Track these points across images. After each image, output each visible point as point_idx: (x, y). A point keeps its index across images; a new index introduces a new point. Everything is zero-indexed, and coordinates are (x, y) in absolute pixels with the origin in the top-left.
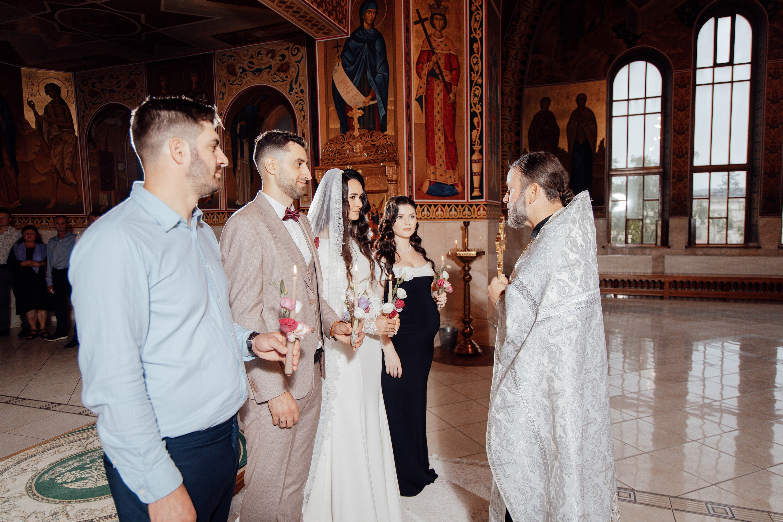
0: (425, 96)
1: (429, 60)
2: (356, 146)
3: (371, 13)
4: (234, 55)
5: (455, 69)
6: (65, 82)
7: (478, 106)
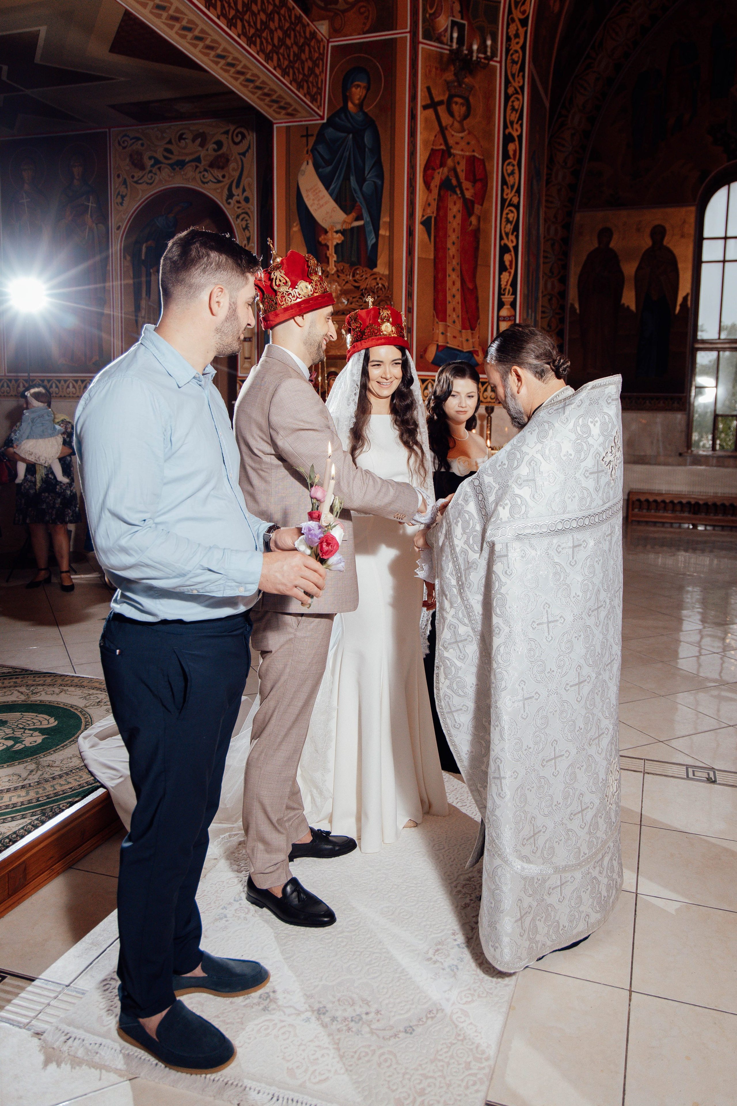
3: (359, 89)
4: (142, 137)
5: (480, 180)
7: (511, 237)
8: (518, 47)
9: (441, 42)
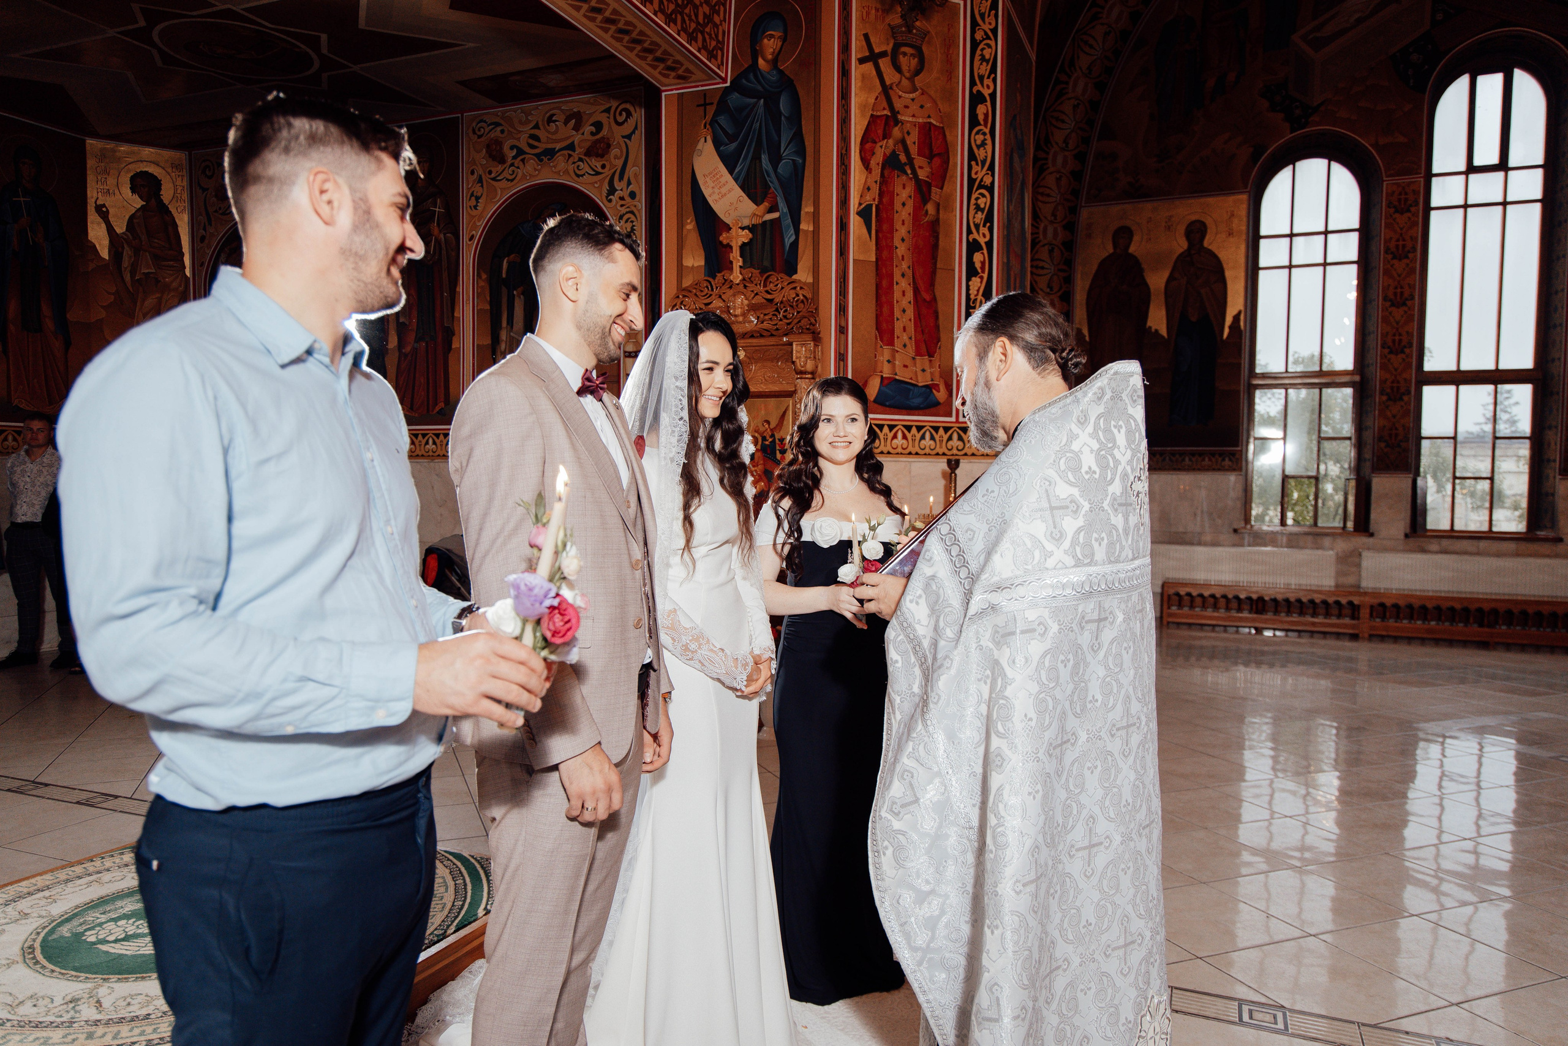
0: (877, 206)
1: (886, 136)
2: (734, 302)
3: (772, 40)
4: (502, 122)
5: (939, 155)
6: (170, 170)
7: (983, 230)
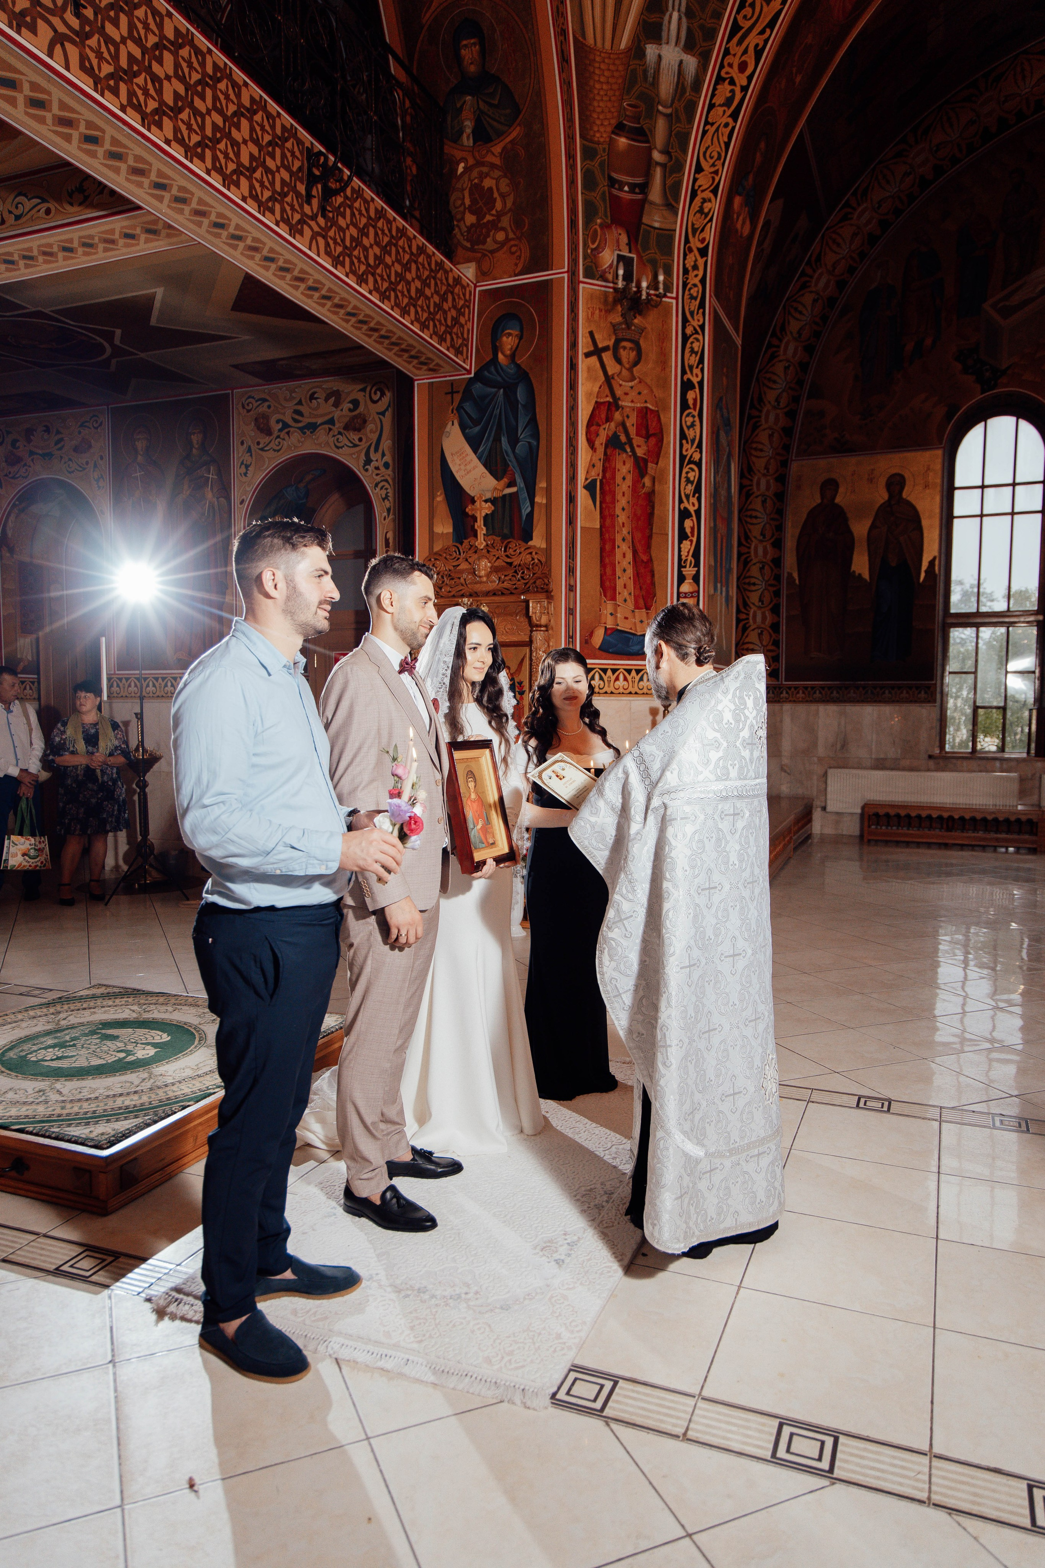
0: (601, 481)
1: (609, 419)
2: (479, 565)
3: (511, 338)
4: (268, 398)
5: (654, 435)
7: (692, 500)
8: (697, 281)
9: (606, 280)
